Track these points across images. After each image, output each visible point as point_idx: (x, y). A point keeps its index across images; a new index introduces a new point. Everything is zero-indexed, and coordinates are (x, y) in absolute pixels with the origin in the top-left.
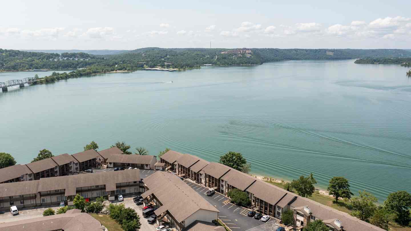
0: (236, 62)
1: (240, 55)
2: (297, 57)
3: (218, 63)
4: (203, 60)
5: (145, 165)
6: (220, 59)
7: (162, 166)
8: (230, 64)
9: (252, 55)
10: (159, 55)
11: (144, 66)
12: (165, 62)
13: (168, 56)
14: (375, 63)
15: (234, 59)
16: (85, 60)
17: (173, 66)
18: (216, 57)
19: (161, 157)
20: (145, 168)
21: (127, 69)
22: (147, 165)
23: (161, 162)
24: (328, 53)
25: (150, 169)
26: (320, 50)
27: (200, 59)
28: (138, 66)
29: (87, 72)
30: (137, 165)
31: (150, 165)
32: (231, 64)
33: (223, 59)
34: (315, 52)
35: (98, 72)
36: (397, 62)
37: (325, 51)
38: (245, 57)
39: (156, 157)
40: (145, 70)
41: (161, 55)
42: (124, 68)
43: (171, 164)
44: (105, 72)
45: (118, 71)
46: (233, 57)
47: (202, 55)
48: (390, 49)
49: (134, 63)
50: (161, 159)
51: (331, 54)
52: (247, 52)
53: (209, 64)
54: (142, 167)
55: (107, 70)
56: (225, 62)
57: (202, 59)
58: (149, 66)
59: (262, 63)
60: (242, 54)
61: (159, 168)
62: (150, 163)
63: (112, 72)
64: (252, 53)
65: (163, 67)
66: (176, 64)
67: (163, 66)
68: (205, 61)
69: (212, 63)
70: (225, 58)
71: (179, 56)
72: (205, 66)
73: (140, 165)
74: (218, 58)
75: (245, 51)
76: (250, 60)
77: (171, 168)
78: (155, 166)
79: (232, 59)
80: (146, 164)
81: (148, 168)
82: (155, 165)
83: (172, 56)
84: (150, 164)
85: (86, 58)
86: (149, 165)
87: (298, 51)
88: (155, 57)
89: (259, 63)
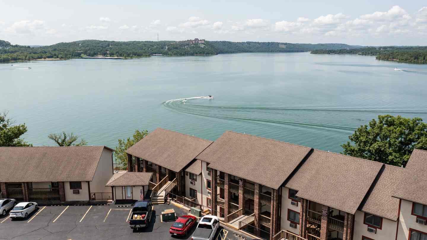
0: (189, 53)
1: (192, 45)
2: (251, 50)
3: (169, 53)
4: (153, 50)
5: (67, 186)
6: (171, 49)
7: (143, 186)
8: (182, 54)
9: (206, 46)
10: (99, 45)
11: (81, 56)
12: (108, 51)
13: (110, 46)
14: (331, 53)
15: (186, 49)
16: (4, 48)
17: (117, 54)
18: (167, 47)
19: (130, 151)
20: (70, 195)
21: (60, 56)
22: (76, 186)
23: (131, 169)
24: (280, 46)
25: (92, 202)
26: (273, 43)
27: (148, 49)
28: (74, 54)
29: (3, 58)
30: (34, 186)
31: (88, 182)
32: (184, 54)
33: (174, 49)
34: (267, 44)
35: (20, 59)
36: (351, 52)
37: (278, 44)
38: (199, 47)
39: (111, 150)
40: (83, 58)
41: (102, 45)
42: (55, 55)
43: (172, 175)
44: (29, 60)
45: (47, 59)
46: (186, 47)
47: (151, 45)
48: (336, 44)
49: (69, 51)
50: (130, 156)
51: (284, 47)
52: (200, 42)
53: (159, 54)
54: (56, 196)
55: (32, 57)
56: (177, 52)
57: (151, 49)
58: (88, 54)
59: (217, 54)
60: (195, 44)
61: (129, 195)
62: (90, 174)
63: (38, 60)
64: (205, 43)
65: (106, 56)
66: (120, 52)
67: (105, 54)
68: (155, 51)
69: (162, 53)
70: (176, 48)
71: (123, 46)
72: (155, 55)
73: (48, 186)
74: (168, 48)
75: (198, 42)
76: (204, 50)
77: (175, 190)
78: (112, 187)
79: (184, 49)
80: (71, 183)
81: (84, 196)
82: (110, 182)
83: (115, 46)
84: (87, 179)
85: (7, 46)
86: (84, 186)
87: (251, 43)
88: (95, 47)
89: (215, 53)
